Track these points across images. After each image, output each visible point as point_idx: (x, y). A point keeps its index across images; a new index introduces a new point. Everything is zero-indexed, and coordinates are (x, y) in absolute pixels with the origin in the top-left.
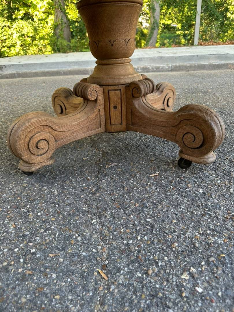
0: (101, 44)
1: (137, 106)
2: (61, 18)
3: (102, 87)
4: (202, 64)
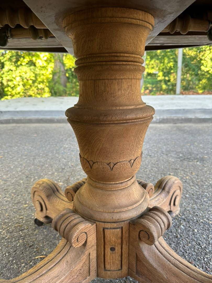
0: (95, 166)
1: (146, 253)
2: (59, 68)
3: (95, 223)
4: (189, 117)
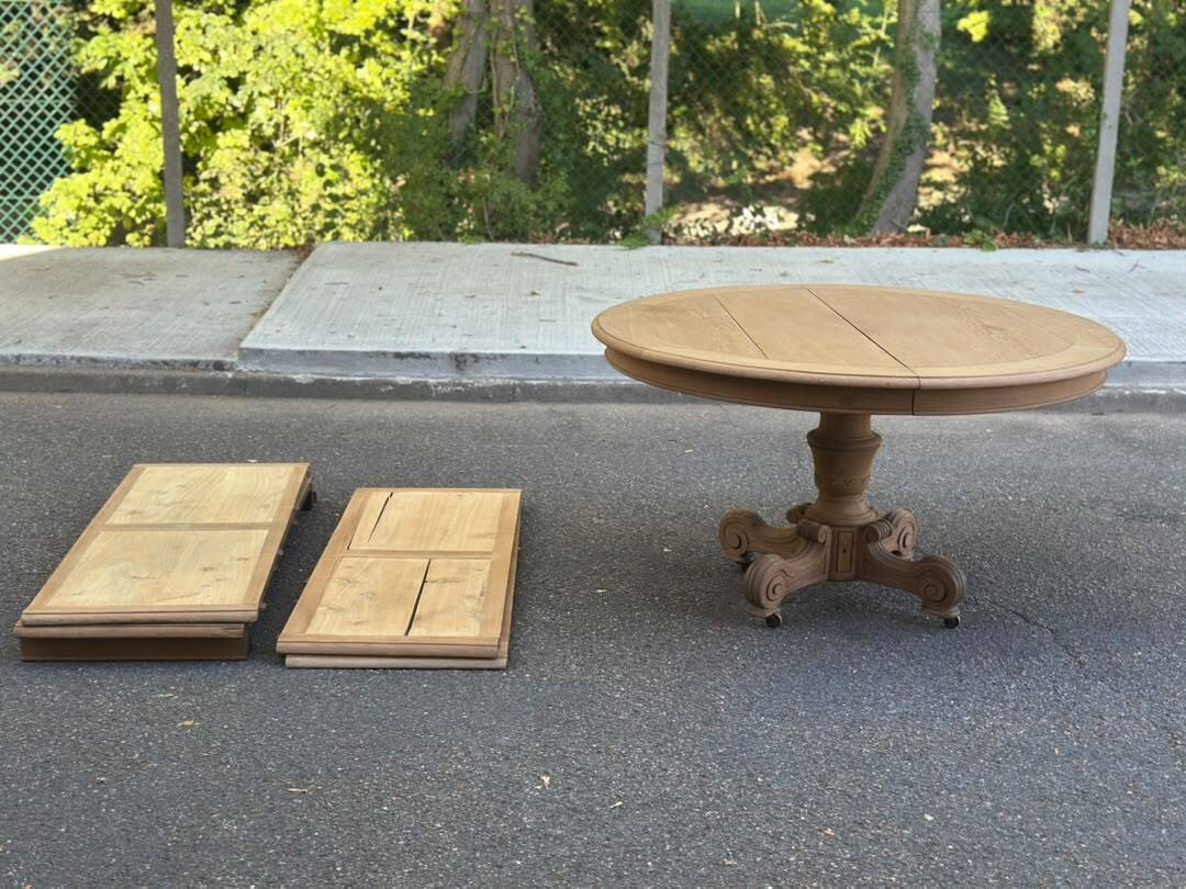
4: (1147, 392)
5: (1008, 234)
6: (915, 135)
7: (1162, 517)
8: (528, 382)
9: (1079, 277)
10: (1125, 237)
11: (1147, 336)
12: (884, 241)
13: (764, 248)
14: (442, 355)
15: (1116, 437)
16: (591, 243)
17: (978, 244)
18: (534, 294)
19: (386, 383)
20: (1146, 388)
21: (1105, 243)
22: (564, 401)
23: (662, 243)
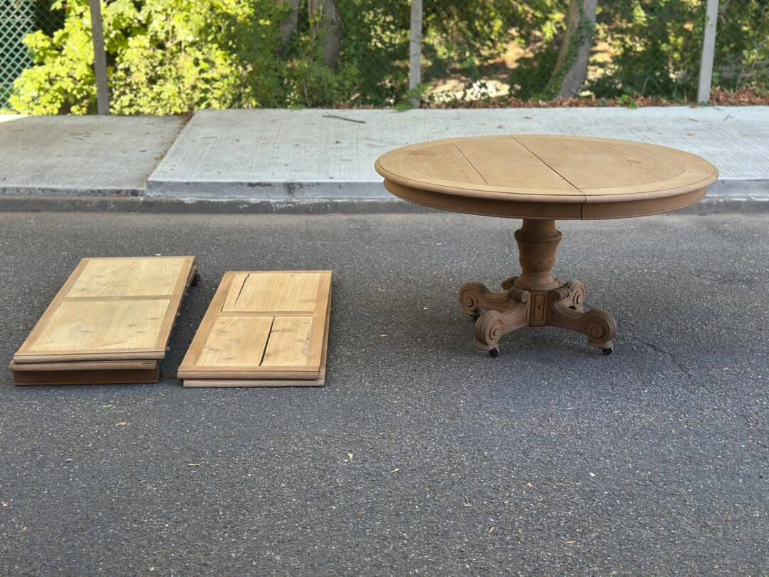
2: (321, 8)
4: (734, 200)
5: (646, 96)
6: (585, 33)
7: (743, 280)
8: (335, 201)
9: (691, 125)
10: (721, 97)
11: (734, 163)
12: (565, 103)
13: (486, 110)
14: (279, 184)
15: (713, 229)
16: (374, 108)
17: (626, 104)
18: (338, 142)
19: (243, 203)
20: (734, 197)
21: (708, 102)
22: (358, 212)
23: (421, 107)
